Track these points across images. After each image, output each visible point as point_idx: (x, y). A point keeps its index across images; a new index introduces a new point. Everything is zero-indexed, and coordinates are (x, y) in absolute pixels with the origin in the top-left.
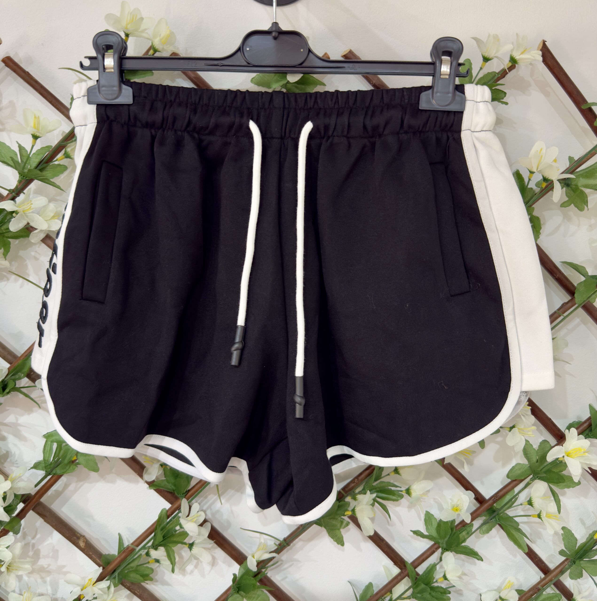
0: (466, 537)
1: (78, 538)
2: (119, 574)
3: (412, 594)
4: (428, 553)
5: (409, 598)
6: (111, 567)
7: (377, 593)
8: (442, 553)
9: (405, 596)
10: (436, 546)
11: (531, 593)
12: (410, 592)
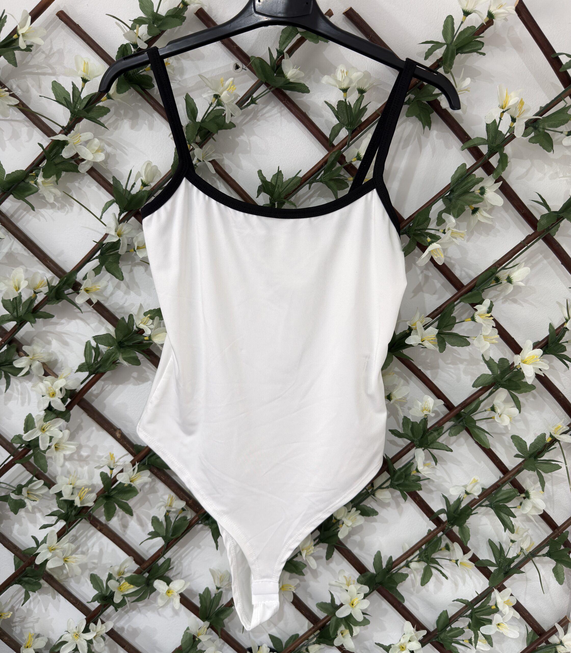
0: (437, 437)
1: (115, 431)
3: (390, 485)
4: (405, 451)
5: (387, 487)
11: (492, 489)
12: (388, 484)
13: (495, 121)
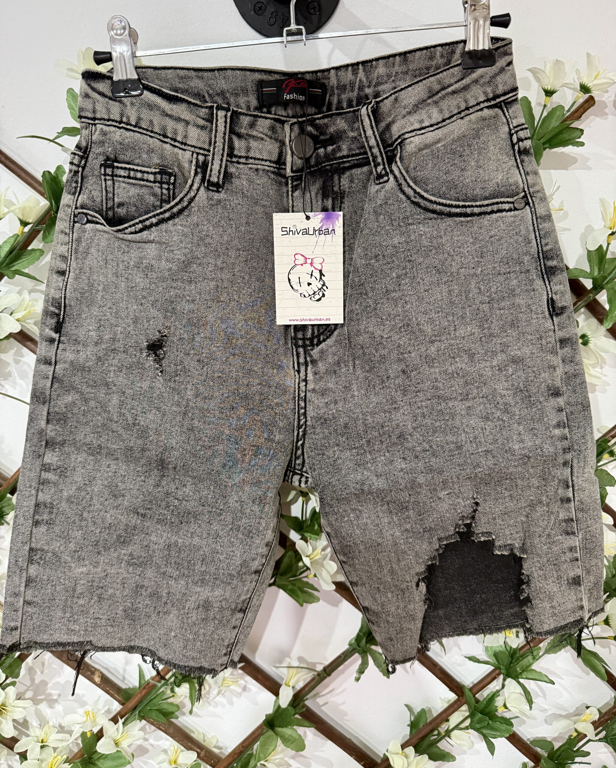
0: (531, 661)
1: (93, 673)
2: (139, 712)
3: (470, 725)
4: (489, 679)
5: (467, 728)
6: (131, 704)
7: (431, 723)
8: (504, 680)
9: (463, 726)
10: (498, 671)
12: (468, 722)
13: (601, 247)
